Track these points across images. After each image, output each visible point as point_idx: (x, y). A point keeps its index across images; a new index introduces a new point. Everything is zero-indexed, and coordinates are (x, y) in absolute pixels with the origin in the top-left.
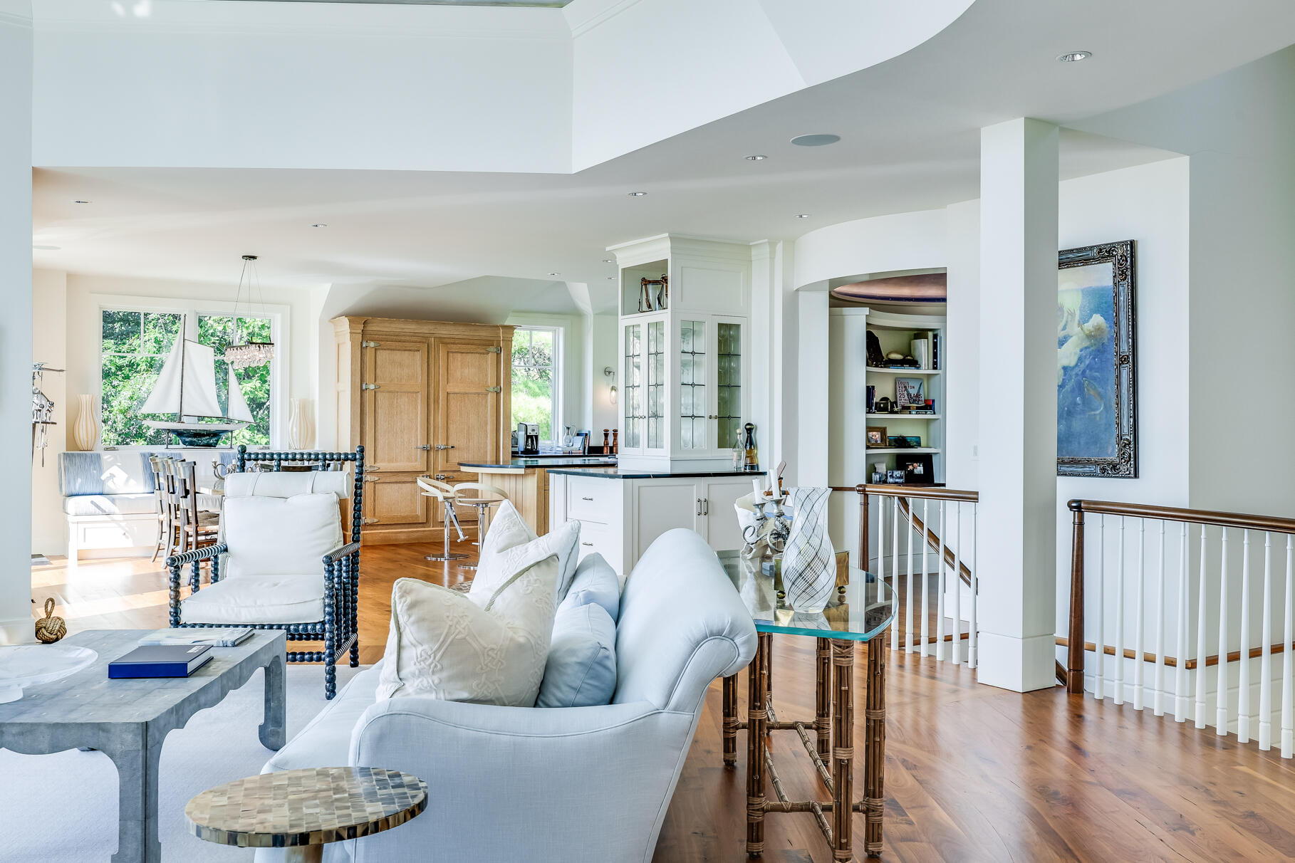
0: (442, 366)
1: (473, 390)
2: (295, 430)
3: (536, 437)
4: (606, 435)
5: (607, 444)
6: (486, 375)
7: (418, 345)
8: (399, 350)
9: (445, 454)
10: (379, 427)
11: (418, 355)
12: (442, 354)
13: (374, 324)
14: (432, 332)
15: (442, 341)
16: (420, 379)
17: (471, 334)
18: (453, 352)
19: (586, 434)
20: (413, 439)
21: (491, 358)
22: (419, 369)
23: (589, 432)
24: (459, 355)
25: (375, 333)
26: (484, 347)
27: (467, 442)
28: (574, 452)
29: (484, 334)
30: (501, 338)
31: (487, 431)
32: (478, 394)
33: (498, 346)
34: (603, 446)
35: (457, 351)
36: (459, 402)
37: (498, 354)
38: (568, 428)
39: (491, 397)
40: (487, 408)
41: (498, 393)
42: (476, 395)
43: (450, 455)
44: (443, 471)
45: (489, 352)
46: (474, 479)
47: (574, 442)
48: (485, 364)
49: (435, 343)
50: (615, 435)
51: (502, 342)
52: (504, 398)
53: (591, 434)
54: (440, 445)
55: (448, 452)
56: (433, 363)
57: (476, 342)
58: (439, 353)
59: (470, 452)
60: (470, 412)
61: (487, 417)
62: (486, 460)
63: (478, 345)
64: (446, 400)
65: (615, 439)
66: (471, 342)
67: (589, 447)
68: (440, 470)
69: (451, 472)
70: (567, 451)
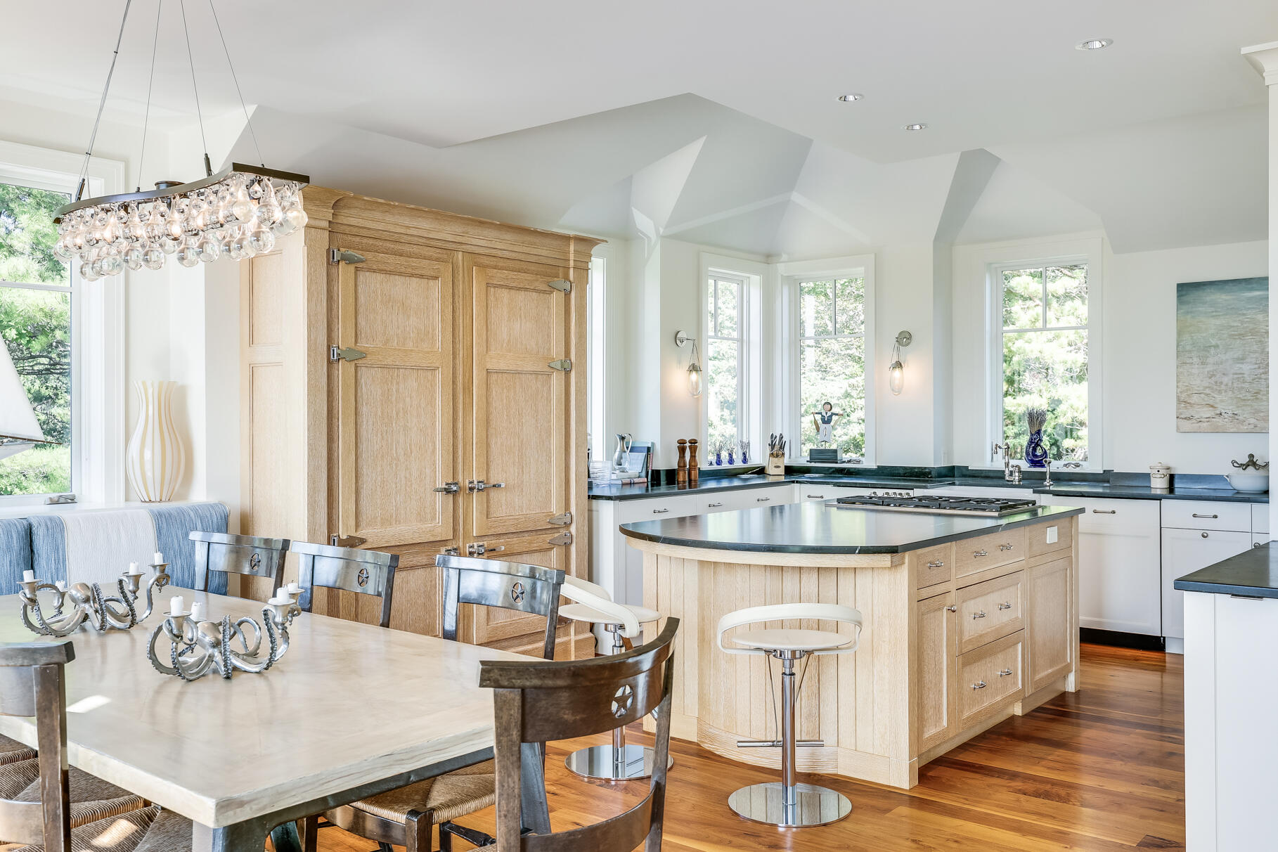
0: (478, 316)
1: (529, 368)
2: (148, 455)
4: (682, 450)
5: (685, 466)
6: (549, 336)
7: (436, 265)
8: (401, 274)
9: (485, 500)
10: (364, 446)
11: (436, 288)
12: (477, 288)
13: (353, 211)
14: (459, 239)
15: (476, 259)
16: (440, 339)
18: (496, 286)
19: (649, 449)
20: (428, 471)
21: (556, 298)
22: (438, 318)
23: (653, 444)
24: (506, 292)
25: (354, 231)
26: (545, 279)
27: (519, 474)
28: (636, 480)
29: (544, 253)
30: (572, 263)
31: (550, 449)
32: (536, 373)
33: (566, 278)
34: (674, 470)
35: (502, 283)
36: (505, 391)
37: (567, 294)
38: (623, 438)
39: (556, 380)
40: (550, 402)
41: (567, 372)
42: (534, 376)
43: (492, 502)
44: (480, 537)
45: (553, 288)
46: (531, 549)
47: (630, 463)
48: (547, 313)
49: (465, 263)
50: (694, 450)
51: (571, 271)
52: (576, 383)
53: (658, 447)
54: (475, 483)
55: (488, 495)
56: (461, 307)
57: (533, 267)
58: (471, 285)
59: (524, 494)
60: (524, 411)
61: (550, 421)
62: (550, 509)
63: (537, 274)
64: (485, 386)
65: (693, 457)
66: (524, 266)
67: (653, 471)
68: (475, 535)
69: (493, 538)
70: (628, 481)
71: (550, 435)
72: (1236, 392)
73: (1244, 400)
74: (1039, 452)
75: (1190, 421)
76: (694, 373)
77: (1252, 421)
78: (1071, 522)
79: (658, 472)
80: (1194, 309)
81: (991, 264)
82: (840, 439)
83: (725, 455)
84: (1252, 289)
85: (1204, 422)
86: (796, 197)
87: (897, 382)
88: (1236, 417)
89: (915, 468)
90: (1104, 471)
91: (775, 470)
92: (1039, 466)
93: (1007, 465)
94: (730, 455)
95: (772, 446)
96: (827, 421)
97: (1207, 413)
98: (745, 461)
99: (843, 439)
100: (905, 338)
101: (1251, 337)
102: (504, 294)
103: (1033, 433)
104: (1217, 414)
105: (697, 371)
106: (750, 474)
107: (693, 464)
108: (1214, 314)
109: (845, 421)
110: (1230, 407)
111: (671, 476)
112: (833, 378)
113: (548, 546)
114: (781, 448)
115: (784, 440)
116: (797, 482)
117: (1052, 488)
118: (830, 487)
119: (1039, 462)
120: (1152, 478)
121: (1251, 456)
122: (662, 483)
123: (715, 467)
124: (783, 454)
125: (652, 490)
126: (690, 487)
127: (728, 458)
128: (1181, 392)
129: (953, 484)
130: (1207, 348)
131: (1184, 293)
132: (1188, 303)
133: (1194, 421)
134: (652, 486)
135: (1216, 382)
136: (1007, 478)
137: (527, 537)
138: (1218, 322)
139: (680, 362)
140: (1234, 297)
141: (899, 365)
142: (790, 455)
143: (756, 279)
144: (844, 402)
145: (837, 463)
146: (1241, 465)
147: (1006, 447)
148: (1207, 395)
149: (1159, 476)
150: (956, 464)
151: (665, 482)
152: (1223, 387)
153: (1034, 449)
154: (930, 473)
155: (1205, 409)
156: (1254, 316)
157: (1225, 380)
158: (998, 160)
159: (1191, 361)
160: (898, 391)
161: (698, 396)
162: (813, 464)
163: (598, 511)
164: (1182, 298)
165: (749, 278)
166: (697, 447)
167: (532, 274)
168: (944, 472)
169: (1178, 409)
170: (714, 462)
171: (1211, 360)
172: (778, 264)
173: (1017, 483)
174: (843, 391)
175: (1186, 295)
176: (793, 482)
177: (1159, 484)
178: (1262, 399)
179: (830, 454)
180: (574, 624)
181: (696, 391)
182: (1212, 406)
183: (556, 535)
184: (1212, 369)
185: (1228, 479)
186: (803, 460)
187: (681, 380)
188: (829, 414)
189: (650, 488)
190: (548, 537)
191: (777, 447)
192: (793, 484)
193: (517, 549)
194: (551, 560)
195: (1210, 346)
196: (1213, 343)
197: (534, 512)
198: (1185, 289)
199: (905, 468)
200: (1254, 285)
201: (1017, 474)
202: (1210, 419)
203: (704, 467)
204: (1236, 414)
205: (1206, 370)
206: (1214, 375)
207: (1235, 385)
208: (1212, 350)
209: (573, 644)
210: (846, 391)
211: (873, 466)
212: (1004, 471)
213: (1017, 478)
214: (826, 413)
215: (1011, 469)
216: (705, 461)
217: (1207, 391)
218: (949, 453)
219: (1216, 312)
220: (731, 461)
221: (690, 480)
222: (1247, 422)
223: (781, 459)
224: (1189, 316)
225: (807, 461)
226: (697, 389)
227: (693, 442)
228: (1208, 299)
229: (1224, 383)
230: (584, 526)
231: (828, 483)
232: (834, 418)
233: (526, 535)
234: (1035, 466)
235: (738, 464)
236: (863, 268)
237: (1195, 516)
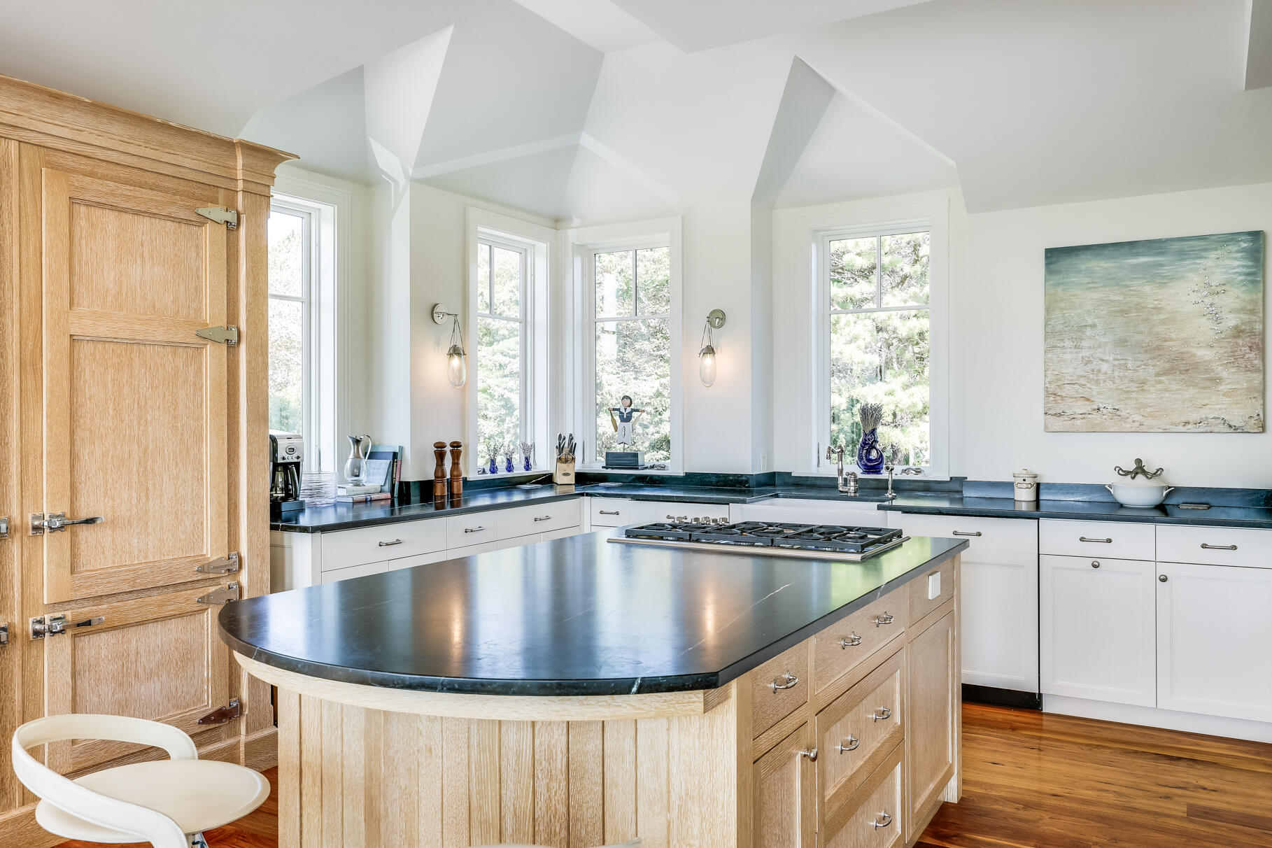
1: (160, 336)
3: (297, 465)
4: (440, 456)
5: (443, 476)
6: (198, 289)
9: (67, 544)
12: (51, 201)
15: (49, 157)
17: (149, 153)
18: (90, 204)
19: (395, 455)
21: (210, 237)
23: (401, 448)
24: (111, 216)
26: (191, 203)
27: (139, 499)
28: (375, 497)
29: (188, 162)
30: (240, 185)
31: (201, 460)
32: (173, 345)
33: (231, 205)
34: (433, 480)
35: (103, 201)
36: (111, 370)
37: (231, 228)
38: (357, 442)
39: (212, 358)
40: (201, 388)
41: (232, 346)
42: (169, 349)
43: (83, 547)
44: (54, 606)
45: (202, 221)
46: (163, 615)
47: (368, 475)
48: (194, 254)
49: (25, 162)
50: (456, 455)
51: (240, 195)
52: (249, 362)
53: (408, 453)
54: (47, 518)
55: (73, 535)
56: (16, 232)
57: (167, 183)
58: (38, 199)
59: (150, 530)
60: (149, 403)
61: (199, 418)
62: (202, 549)
63: (174, 194)
64: (66, 362)
65: (455, 464)
66: (151, 179)
67: (401, 483)
68: (45, 603)
69: (86, 603)
70: (362, 497)
71: (199, 438)
72: (1117, 381)
73: (1127, 392)
74: (874, 455)
75: (1061, 418)
76: (456, 357)
77: (1138, 418)
78: (953, 563)
79: (408, 484)
80: (1066, 280)
81: (818, 231)
82: (653, 437)
83: (501, 461)
84: (1138, 255)
85: (1079, 419)
86: (586, 140)
87: (708, 371)
88: (1118, 413)
89: (729, 475)
90: (951, 478)
91: (564, 478)
92: (873, 473)
93: (840, 472)
94: (509, 461)
95: (560, 449)
96: (626, 419)
97: (1081, 407)
98: (528, 467)
99: (655, 437)
100: (717, 318)
101: (1136, 314)
102: (110, 219)
103: (867, 432)
104: (1094, 410)
105: (459, 354)
106: (534, 483)
107: (455, 473)
108: (1090, 285)
109: (656, 419)
110: (1110, 401)
111: (426, 489)
112: (645, 378)
113: (196, 607)
114: (570, 451)
115: (574, 441)
116: (588, 495)
117: (895, 503)
118: (627, 501)
119: (873, 467)
120: (1016, 489)
121: (1139, 461)
122: (412, 498)
123: (489, 476)
124: (573, 459)
125: (400, 510)
126: (452, 506)
127: (505, 464)
128: (1050, 383)
129: (777, 496)
130: (1081, 328)
131: (1054, 260)
132: (1059, 272)
133: (1066, 418)
134: (400, 504)
135: (1093, 370)
136: (841, 489)
137: (156, 597)
138: (1096, 296)
139: (438, 343)
140: (1115, 264)
141: (710, 350)
142: (584, 459)
143: (542, 248)
144: (656, 402)
145: (637, 469)
146: (1127, 473)
147: (840, 450)
148: (1082, 385)
149: (1025, 486)
150: (776, 469)
151: (418, 498)
152: (1102, 377)
153: (868, 452)
154: (747, 481)
155: (1080, 403)
156: (1140, 288)
157: (1105, 367)
158: (832, 90)
159: (1062, 344)
160: (708, 382)
161: (463, 387)
162: (610, 471)
163: (291, 547)
164: (1052, 266)
165: (534, 245)
166: (460, 452)
167: (166, 192)
168: (763, 480)
169: (1046, 403)
170: (487, 468)
171: (1085, 344)
172: (568, 230)
173: (853, 495)
174: (654, 390)
175: (1055, 263)
176: (582, 495)
177: (1024, 496)
178: (1149, 391)
179: (629, 458)
180: (245, 718)
181: (459, 380)
182: (1088, 400)
183: (212, 589)
184: (1087, 354)
185: (1112, 491)
186: (596, 465)
187: (439, 367)
188: (629, 410)
189: (397, 507)
190: (197, 594)
191: (565, 450)
192: (581, 498)
193: (134, 617)
194: (203, 628)
195: (1086, 326)
196: (1090, 322)
197: (171, 557)
198: (1053, 255)
199: (717, 475)
200: (1141, 250)
201: (852, 484)
202: (1085, 416)
203: (473, 476)
204: (1118, 410)
205: (1080, 355)
206: (1090, 362)
207: (1116, 373)
208: (1089, 332)
209: (242, 748)
210: (658, 390)
211: (681, 473)
212: (836, 479)
213: (852, 488)
214: (625, 409)
215: (845, 476)
216: (475, 467)
217: (1082, 381)
218: (769, 458)
219: (1093, 283)
220: (510, 468)
221: (452, 495)
222: (1130, 420)
223: (571, 465)
224: (1060, 289)
225: (603, 467)
226: (460, 377)
227: (456, 445)
228: (1083, 267)
229: (1103, 371)
230: (262, 572)
231: (624, 496)
232: (635, 414)
233: (155, 592)
234: (868, 473)
235: (519, 471)
236: (669, 234)
237: (1082, 539)
